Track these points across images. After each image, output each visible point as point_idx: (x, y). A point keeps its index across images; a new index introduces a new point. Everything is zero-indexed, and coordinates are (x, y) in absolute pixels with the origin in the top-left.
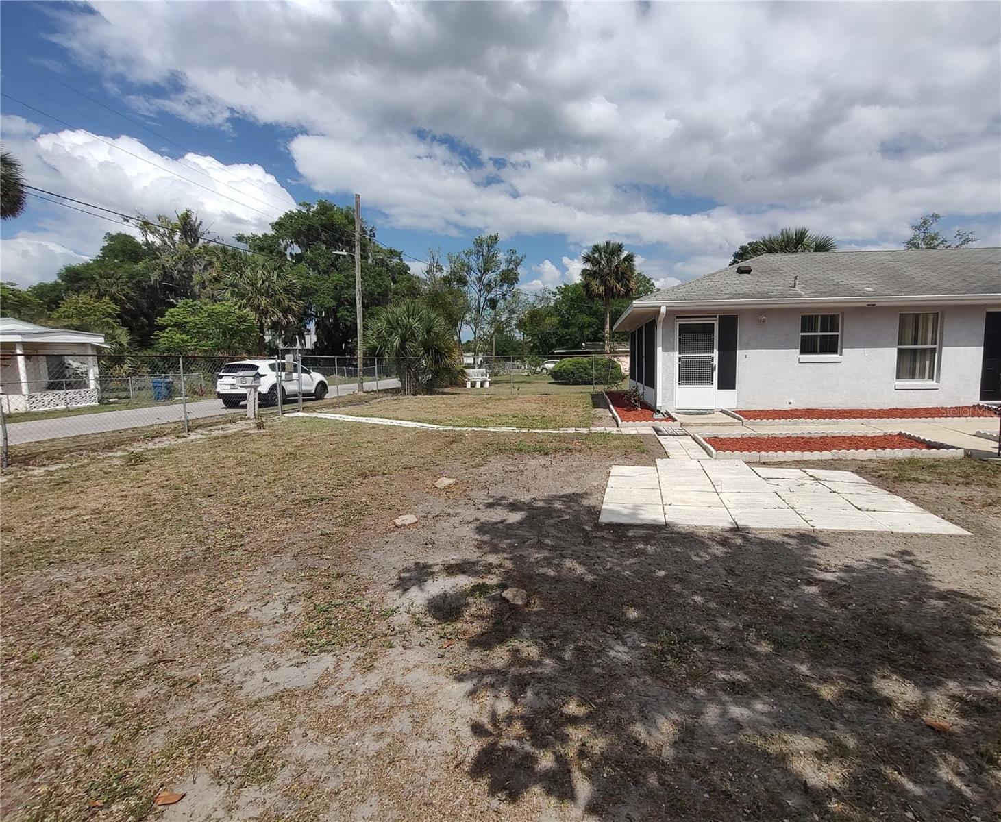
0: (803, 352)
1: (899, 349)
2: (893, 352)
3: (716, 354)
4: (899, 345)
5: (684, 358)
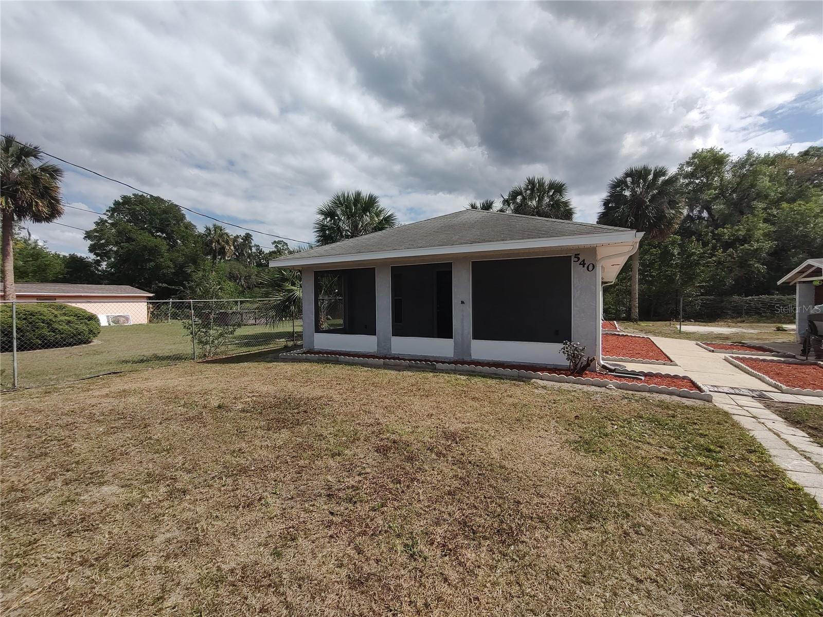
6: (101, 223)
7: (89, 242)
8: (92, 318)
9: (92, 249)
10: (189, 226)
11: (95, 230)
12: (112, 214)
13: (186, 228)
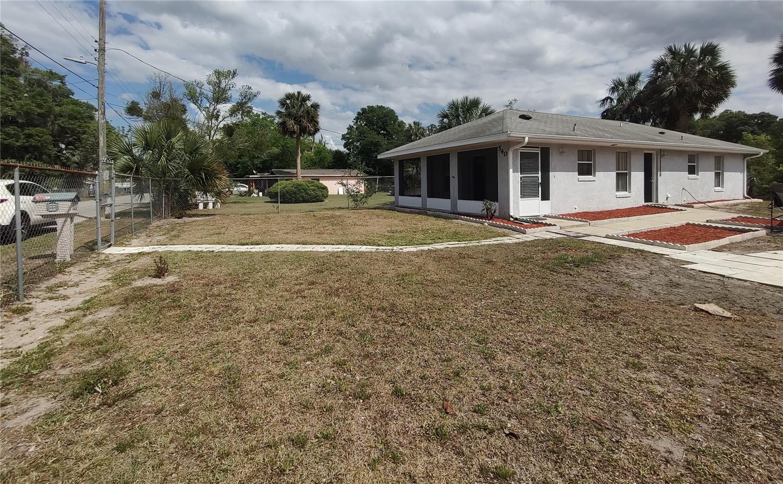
0: (579, 174)
1: (617, 173)
2: (614, 174)
3: (540, 175)
4: (616, 170)
5: (524, 177)
6: (350, 128)
7: (344, 142)
8: (325, 188)
9: (345, 146)
10: (402, 124)
11: (347, 134)
12: (357, 122)
13: (399, 126)
